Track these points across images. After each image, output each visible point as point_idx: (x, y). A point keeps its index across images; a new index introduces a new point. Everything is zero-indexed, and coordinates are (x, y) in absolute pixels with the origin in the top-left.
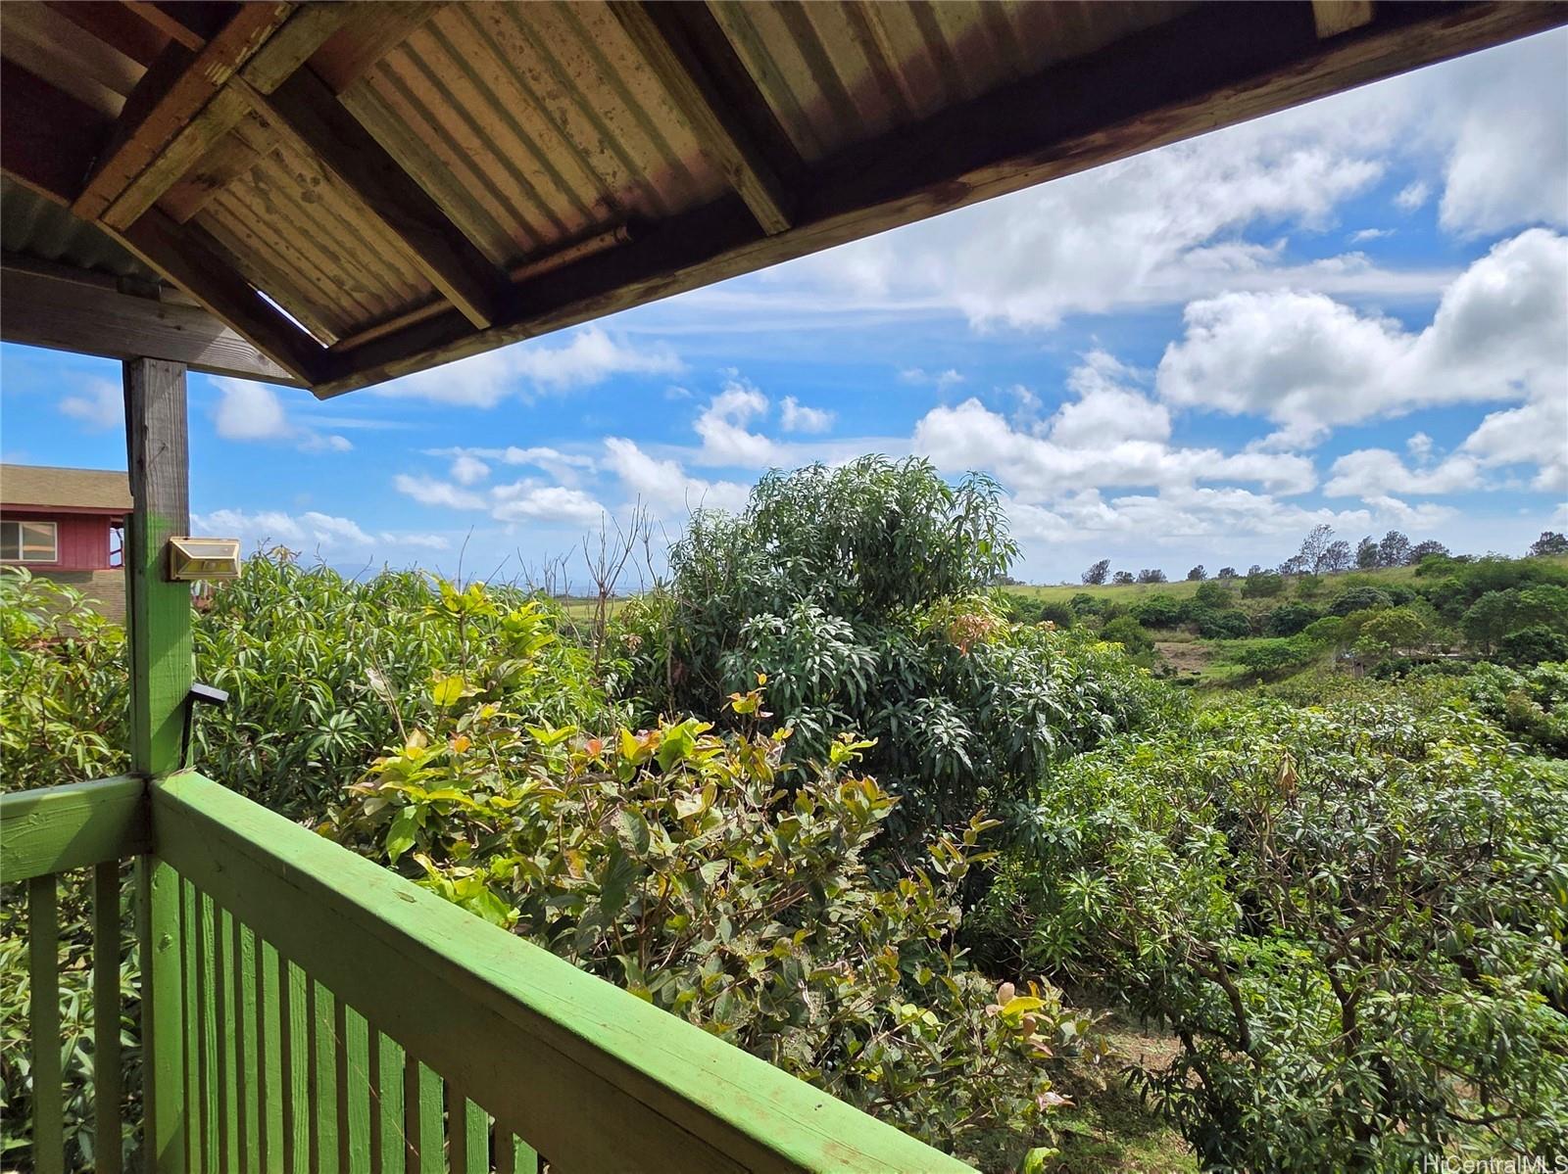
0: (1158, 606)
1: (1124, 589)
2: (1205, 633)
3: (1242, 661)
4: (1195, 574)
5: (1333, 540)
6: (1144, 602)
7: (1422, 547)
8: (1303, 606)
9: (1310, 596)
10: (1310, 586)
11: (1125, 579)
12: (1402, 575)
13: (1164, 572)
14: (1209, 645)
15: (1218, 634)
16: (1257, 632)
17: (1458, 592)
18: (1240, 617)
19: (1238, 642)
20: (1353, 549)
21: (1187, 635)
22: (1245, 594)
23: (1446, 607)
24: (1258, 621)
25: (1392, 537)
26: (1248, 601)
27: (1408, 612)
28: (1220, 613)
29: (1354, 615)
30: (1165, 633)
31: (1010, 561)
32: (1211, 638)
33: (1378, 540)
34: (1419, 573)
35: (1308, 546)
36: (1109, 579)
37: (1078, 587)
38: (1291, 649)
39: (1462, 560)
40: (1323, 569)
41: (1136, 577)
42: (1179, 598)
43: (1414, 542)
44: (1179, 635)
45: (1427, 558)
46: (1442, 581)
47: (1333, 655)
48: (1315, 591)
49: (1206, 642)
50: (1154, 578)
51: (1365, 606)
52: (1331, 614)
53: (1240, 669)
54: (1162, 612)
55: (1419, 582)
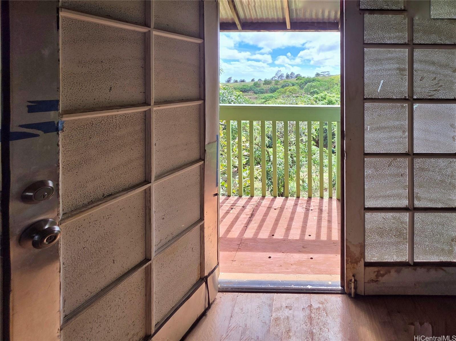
0: (244, 87)
1: (236, 84)
2: (255, 93)
3: (264, 99)
4: (253, 80)
5: (282, 73)
6: (241, 86)
7: (297, 75)
8: (276, 86)
9: (277, 84)
10: (277, 82)
11: (236, 81)
12: (294, 80)
13: (245, 80)
14: (256, 96)
15: (258, 93)
16: (267, 92)
17: (303, 83)
18: (263, 89)
19: (263, 95)
20: (285, 75)
21: (252, 94)
22: (264, 84)
23: (301, 86)
24: (267, 90)
25: (292, 73)
26: (265, 86)
27: (295, 87)
28: (258, 89)
29: (285, 88)
30: (246, 94)
32: (257, 94)
33: (289, 73)
34: (297, 80)
35: (276, 74)
36: (232, 81)
37: (224, 83)
38: (274, 95)
39: (304, 77)
40: (279, 79)
41: (238, 81)
42: (249, 85)
43: (296, 74)
44: (250, 94)
45: (298, 77)
46: (301, 81)
47: (281, 97)
48: (278, 83)
49: (255, 95)
50: (243, 81)
51: (287, 86)
52: (281, 88)
53: (263, 100)
54: (245, 89)
55: (297, 81)
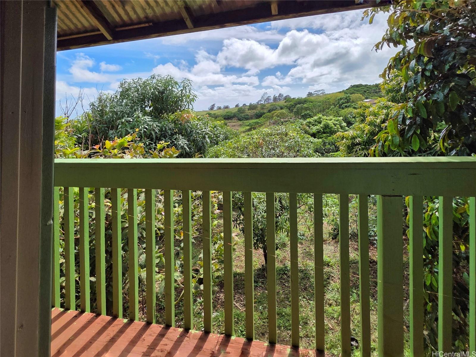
0: (228, 114)
1: (219, 111)
2: (240, 120)
3: (248, 125)
4: (237, 106)
5: (268, 95)
6: (224, 113)
7: (286, 96)
8: (262, 111)
9: (263, 109)
11: (220, 108)
12: (282, 103)
13: (229, 106)
14: (240, 123)
15: (243, 120)
16: (252, 118)
17: (293, 106)
18: (248, 115)
19: (247, 121)
20: (272, 98)
21: (235, 121)
22: (249, 109)
23: (291, 109)
24: (252, 116)
25: (280, 94)
26: (249, 111)
27: (284, 111)
28: (243, 115)
29: (272, 112)
30: (230, 121)
31: (195, 100)
32: (241, 121)
33: (277, 95)
34: (285, 102)
35: (262, 97)
36: (215, 108)
37: (207, 111)
38: (259, 121)
39: (294, 99)
40: (266, 103)
41: (222, 108)
42: (233, 112)
43: (284, 95)
44: (233, 121)
45: (287, 99)
46: (290, 103)
47: (268, 122)
48: (264, 108)
49: (240, 122)
50: (227, 107)
51: (275, 110)
52: (268, 112)
53: (248, 128)
54: (229, 116)
55: (285, 104)
